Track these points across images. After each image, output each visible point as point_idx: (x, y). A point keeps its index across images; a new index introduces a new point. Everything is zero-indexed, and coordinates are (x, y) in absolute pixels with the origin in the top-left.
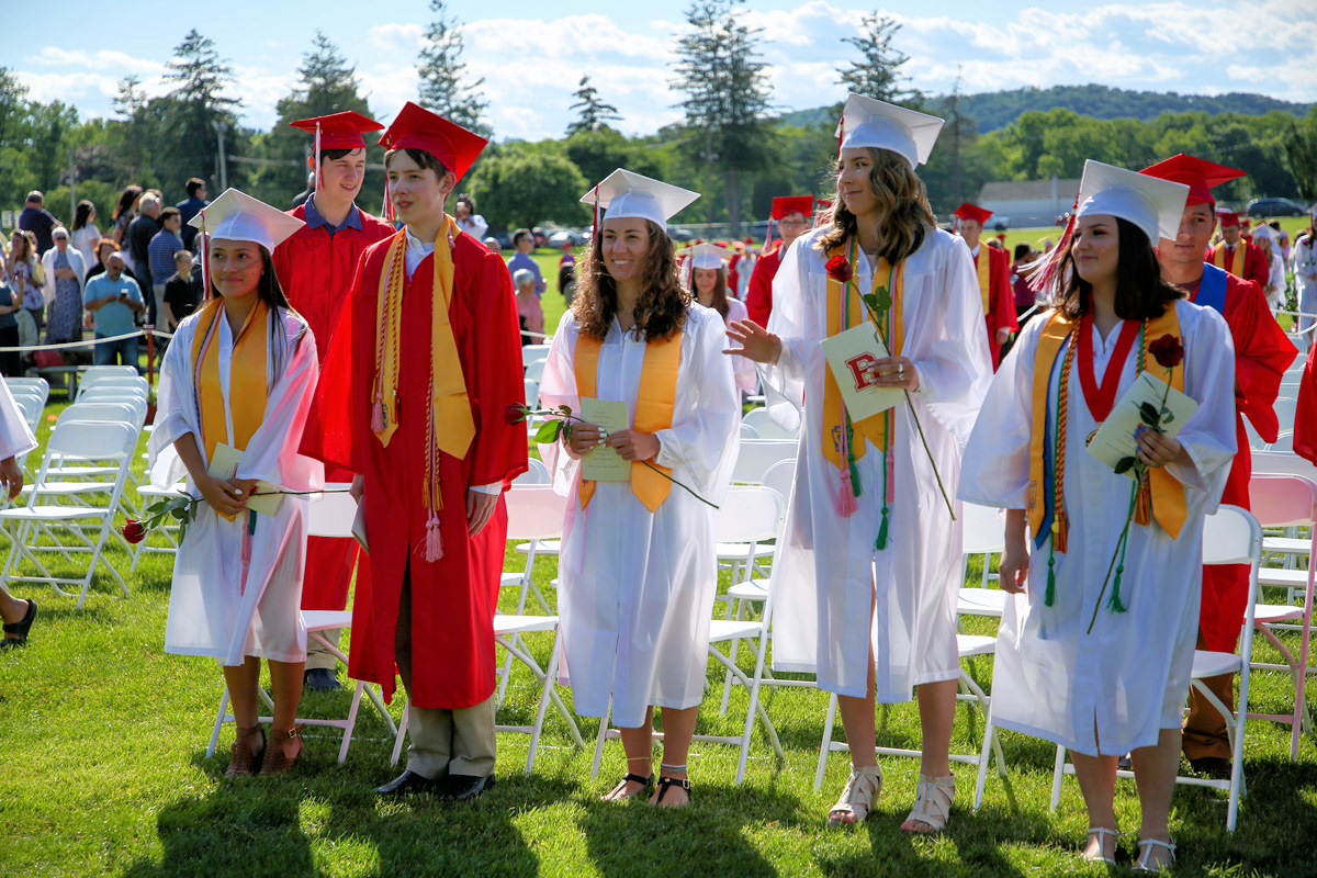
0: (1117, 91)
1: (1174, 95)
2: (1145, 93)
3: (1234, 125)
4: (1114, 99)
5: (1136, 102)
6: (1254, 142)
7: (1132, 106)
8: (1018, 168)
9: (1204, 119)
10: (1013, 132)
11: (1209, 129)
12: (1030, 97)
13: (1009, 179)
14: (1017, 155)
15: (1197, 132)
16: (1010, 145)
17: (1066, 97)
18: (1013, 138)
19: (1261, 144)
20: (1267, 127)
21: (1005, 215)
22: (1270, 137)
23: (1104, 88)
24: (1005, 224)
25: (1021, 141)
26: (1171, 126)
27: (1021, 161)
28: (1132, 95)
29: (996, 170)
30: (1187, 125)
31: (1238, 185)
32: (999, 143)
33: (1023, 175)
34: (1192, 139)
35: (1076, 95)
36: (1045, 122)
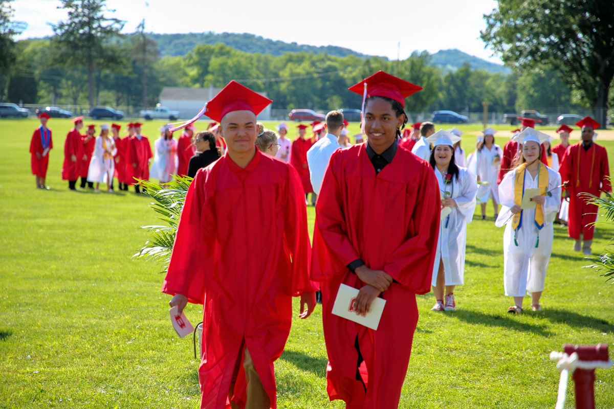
0: (260, 38)
1: (295, 44)
2: (278, 42)
3: (328, 63)
4: (259, 43)
5: (273, 46)
6: (341, 74)
7: (270, 48)
8: (195, 80)
9: (311, 57)
10: (191, 57)
11: (313, 64)
12: (209, 37)
13: (187, 86)
14: (193, 72)
15: (306, 65)
16: (189, 66)
17: (230, 39)
18: (192, 62)
19: (346, 76)
20: (348, 66)
21: (177, 110)
22: (351, 72)
23: (253, 36)
24: (176, 116)
25: (197, 64)
26: (290, 60)
27: (197, 76)
28: (269, 42)
29: (180, 81)
30: (300, 60)
31: (332, 100)
32: (183, 63)
33: (197, 85)
34: (304, 69)
35: (237, 39)
36: (212, 52)
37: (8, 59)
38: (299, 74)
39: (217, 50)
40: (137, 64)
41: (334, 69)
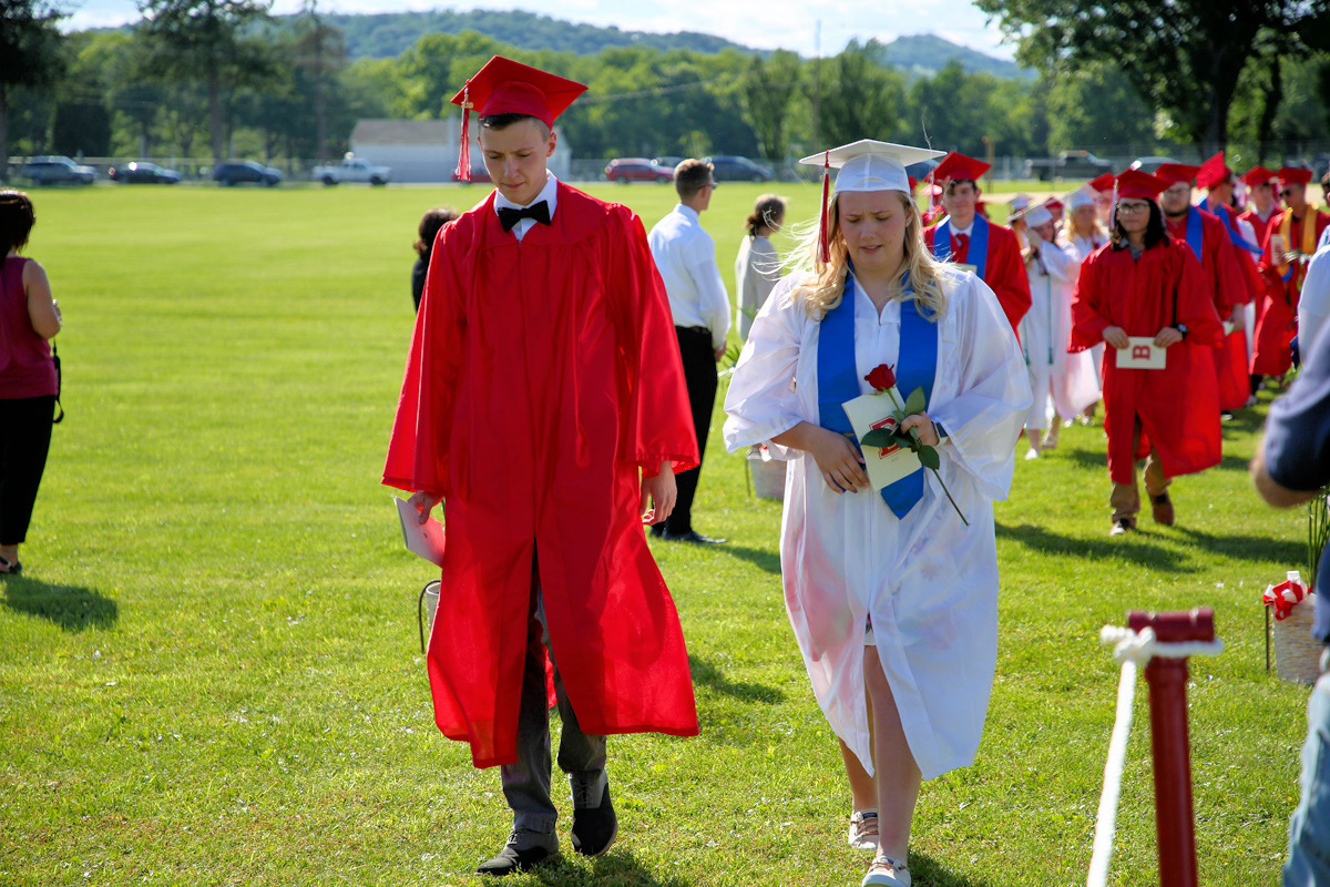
0: (547, 20)
1: (615, 29)
2: (582, 26)
3: (683, 66)
4: (544, 29)
5: (571, 35)
6: (707, 86)
7: (567, 39)
8: (421, 106)
9: (650, 56)
10: (411, 59)
11: (655, 70)
12: (445, 20)
13: (404, 117)
14: (417, 89)
15: (639, 70)
16: (407, 76)
17: (487, 23)
18: (412, 68)
19: (717, 91)
20: (722, 70)
21: (384, 164)
22: (728, 83)
23: (530, 17)
24: (384, 177)
25: (422, 72)
27: (423, 97)
28: (566, 27)
29: (390, 107)
30: (629, 62)
31: (689, 141)
32: (395, 72)
33: (425, 115)
34: (635, 79)
35: (500, 21)
36: (452, 49)
37: (50, 71)
38: (624, 90)
39: (461, 46)
40: (305, 74)
41: (696, 78)
